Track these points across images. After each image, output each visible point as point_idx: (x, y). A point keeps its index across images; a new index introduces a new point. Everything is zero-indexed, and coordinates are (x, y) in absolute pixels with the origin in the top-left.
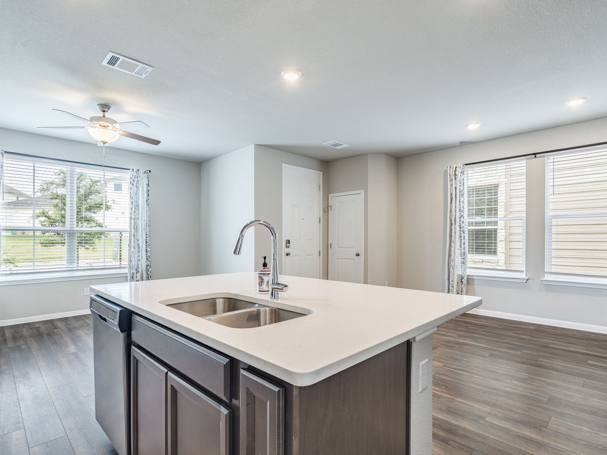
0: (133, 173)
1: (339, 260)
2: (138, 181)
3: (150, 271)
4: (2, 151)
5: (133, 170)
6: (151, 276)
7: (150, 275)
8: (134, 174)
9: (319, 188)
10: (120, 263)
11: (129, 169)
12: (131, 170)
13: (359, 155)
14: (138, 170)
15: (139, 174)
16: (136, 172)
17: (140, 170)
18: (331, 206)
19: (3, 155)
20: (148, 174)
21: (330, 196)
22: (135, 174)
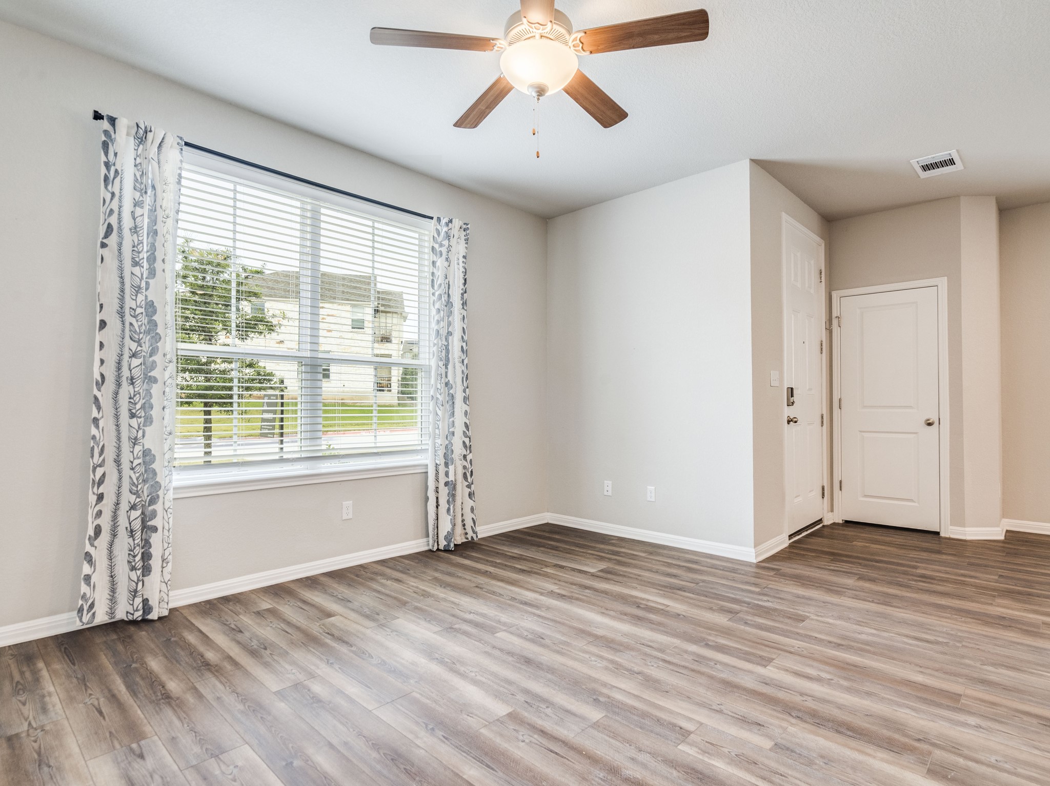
0: (439, 227)
1: (865, 435)
2: (450, 246)
3: (469, 461)
4: (181, 138)
5: (439, 219)
6: (472, 472)
7: (470, 470)
8: (440, 231)
9: (819, 276)
10: (281, 446)
11: (432, 218)
12: (435, 219)
13: (938, 199)
14: (451, 221)
15: (453, 229)
16: (447, 224)
17: (454, 220)
18: (838, 317)
19: (182, 149)
20: (468, 232)
21: (835, 295)
22: (445, 229)
